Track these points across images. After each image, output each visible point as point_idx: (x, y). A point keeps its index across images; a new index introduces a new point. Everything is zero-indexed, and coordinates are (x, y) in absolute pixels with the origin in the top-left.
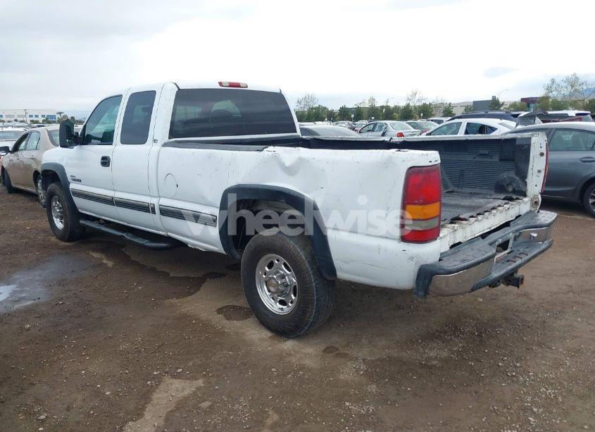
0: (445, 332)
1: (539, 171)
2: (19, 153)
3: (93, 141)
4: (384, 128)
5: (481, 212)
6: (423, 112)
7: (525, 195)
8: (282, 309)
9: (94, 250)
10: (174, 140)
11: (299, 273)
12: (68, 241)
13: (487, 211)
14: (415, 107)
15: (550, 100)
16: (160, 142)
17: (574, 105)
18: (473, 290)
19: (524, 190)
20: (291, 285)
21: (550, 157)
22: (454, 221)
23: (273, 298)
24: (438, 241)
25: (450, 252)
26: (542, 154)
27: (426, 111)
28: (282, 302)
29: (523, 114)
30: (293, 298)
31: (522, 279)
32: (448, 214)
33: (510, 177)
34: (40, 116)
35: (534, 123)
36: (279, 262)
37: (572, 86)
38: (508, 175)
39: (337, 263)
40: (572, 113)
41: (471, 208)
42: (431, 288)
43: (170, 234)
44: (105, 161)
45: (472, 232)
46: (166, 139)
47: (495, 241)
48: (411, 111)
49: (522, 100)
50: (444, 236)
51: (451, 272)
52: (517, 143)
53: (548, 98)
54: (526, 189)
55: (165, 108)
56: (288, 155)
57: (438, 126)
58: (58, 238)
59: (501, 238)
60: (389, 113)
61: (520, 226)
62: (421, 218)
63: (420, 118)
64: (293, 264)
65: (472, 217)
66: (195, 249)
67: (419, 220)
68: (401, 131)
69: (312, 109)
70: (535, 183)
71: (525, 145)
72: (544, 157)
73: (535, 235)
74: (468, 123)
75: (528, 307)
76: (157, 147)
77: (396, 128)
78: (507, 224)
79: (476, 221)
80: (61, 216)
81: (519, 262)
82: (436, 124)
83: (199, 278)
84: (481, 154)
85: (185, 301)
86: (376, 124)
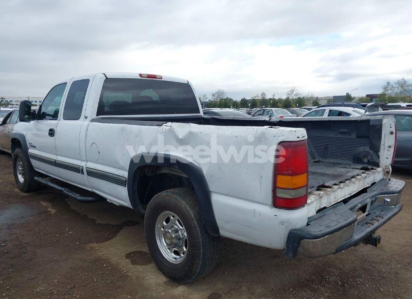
0: (313, 281)
1: (390, 147)
2: (6, 125)
3: (47, 117)
4: (270, 113)
5: (343, 180)
6: (299, 103)
7: (378, 166)
8: (175, 258)
9: (44, 200)
10: (101, 116)
11: (189, 229)
12: (26, 192)
13: (348, 180)
14: (293, 100)
15: (387, 96)
16: (89, 119)
17: (404, 100)
18: (337, 252)
19: (377, 162)
20: (183, 238)
21: (398, 135)
22: (319, 188)
23: (169, 248)
24: (306, 207)
25: (316, 217)
26: (392, 133)
27: (300, 102)
28: (176, 253)
29: (369, 104)
30: (185, 249)
31: (380, 239)
32: (314, 181)
33: (366, 151)
34: (38, 102)
35: (378, 111)
36: (174, 218)
37: (402, 87)
38: (364, 149)
39: (219, 223)
40: (404, 105)
41: (335, 177)
42: (300, 249)
43: (94, 191)
44: (52, 133)
45: (335, 198)
46: (95, 116)
47: (356, 206)
48: (290, 102)
49: (367, 96)
50: (312, 203)
51: (316, 237)
52: (371, 124)
53: (385, 94)
54: (379, 162)
55: (95, 92)
56: (182, 129)
57: (308, 112)
58: (20, 189)
59: (360, 203)
60: (275, 103)
61: (376, 193)
62: (290, 187)
63: (296, 107)
64: (185, 221)
65: (335, 184)
66: (112, 203)
67: (288, 189)
68: (282, 115)
69: (222, 99)
70: (386, 157)
71: (378, 125)
72: (394, 136)
73: (389, 200)
74: (330, 110)
75: (382, 259)
76: (87, 122)
77: (279, 114)
78: (364, 191)
79: (339, 188)
80: (22, 173)
81: (376, 224)
82: (307, 111)
83: (118, 225)
84: (342, 132)
85: (103, 246)
86: (265, 110)
